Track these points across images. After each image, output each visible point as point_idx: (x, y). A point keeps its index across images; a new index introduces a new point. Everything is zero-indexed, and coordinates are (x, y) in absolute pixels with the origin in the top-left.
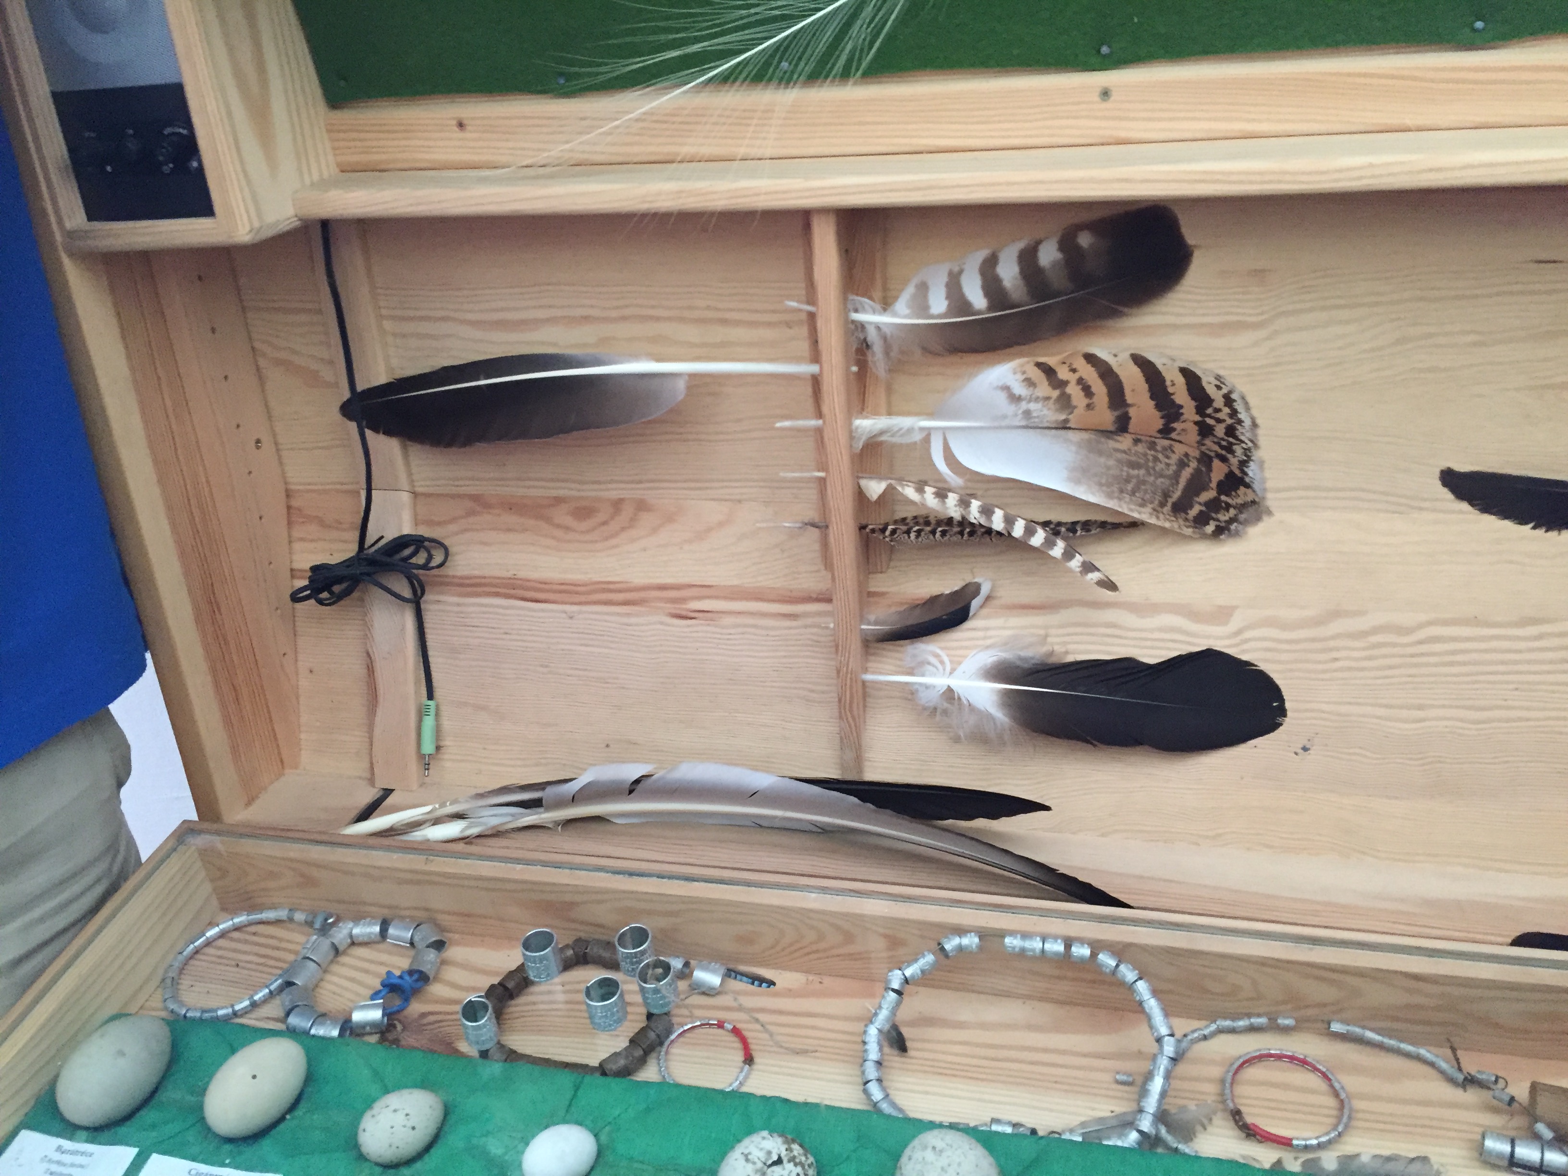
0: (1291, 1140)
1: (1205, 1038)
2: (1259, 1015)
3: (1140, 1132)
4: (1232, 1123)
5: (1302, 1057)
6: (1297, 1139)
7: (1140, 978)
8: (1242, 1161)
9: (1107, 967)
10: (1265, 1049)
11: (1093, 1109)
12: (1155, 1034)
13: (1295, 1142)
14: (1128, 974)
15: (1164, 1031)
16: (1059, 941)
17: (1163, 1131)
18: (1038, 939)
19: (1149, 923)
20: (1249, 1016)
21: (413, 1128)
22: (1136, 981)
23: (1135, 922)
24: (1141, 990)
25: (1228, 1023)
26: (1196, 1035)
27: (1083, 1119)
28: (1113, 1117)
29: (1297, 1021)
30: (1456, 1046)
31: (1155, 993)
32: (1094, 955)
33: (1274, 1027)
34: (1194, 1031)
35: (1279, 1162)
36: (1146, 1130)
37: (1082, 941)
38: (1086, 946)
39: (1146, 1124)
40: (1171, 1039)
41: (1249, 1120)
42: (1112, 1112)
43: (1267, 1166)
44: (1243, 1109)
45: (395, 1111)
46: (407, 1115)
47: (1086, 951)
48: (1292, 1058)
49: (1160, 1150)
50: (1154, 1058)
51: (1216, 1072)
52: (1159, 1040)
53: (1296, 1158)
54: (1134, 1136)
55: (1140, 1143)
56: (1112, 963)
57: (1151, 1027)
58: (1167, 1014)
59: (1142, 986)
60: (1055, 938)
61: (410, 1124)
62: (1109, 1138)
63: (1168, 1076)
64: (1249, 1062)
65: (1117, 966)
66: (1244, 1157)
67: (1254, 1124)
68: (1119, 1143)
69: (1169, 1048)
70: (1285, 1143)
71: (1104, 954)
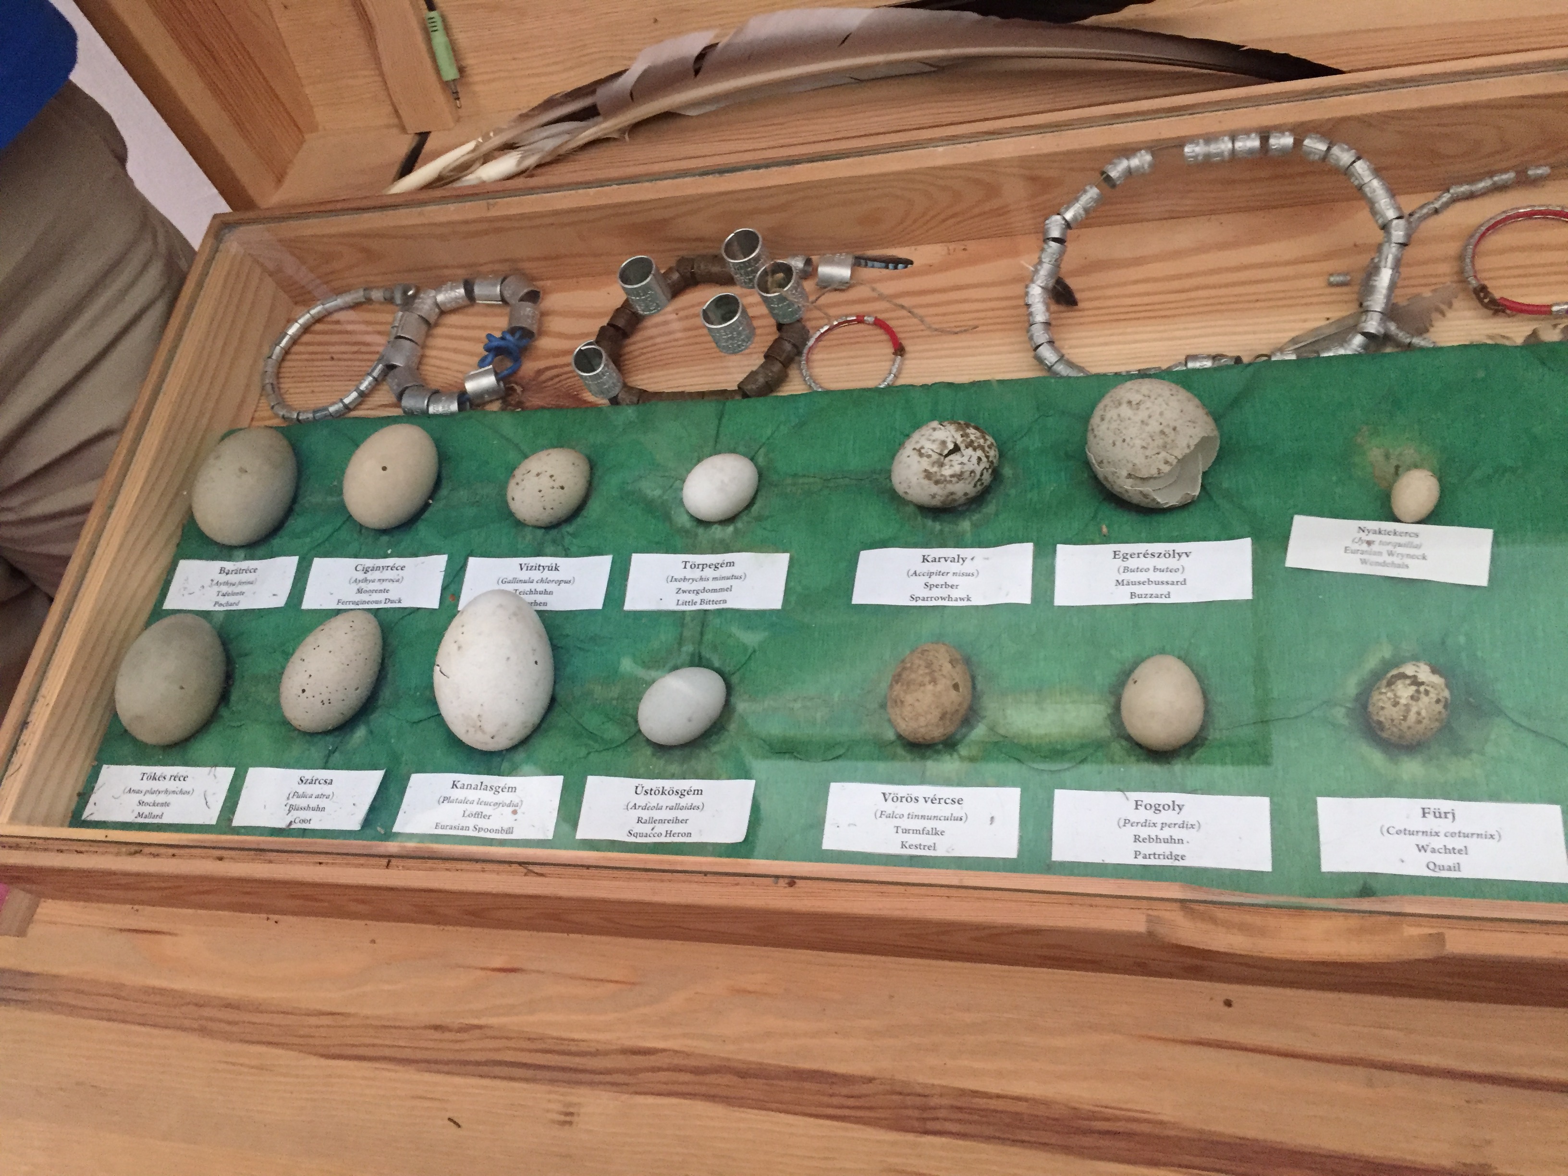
0: (1551, 306)
1: (1436, 211)
2: (1505, 171)
3: (1366, 335)
4: (1476, 303)
5: (1559, 209)
6: (1558, 304)
7: (1359, 158)
8: (1489, 342)
9: (1315, 154)
10: (1512, 209)
11: (1305, 321)
12: (1380, 221)
13: (1555, 308)
14: (1343, 156)
15: (1391, 214)
16: (1253, 135)
17: (1392, 327)
18: (1226, 139)
19: (1366, 87)
20: (1491, 174)
21: (562, 488)
22: (1354, 162)
23: (1348, 90)
24: (1360, 171)
25: (1465, 188)
26: (1425, 211)
27: (1293, 334)
28: (1331, 324)
29: (1553, 167)
31: (1378, 172)
32: (1298, 143)
33: (1524, 181)
34: (1422, 207)
35: (1534, 333)
36: (1373, 331)
37: (1280, 129)
38: (1287, 133)
39: (1373, 325)
40: (1401, 222)
41: (1497, 295)
42: (1328, 319)
43: (1519, 341)
44: (1486, 283)
45: (538, 475)
46: (551, 476)
47: (1288, 140)
48: (1545, 214)
49: (1388, 350)
50: (1379, 248)
51: (1452, 248)
52: (1385, 227)
53: (1555, 326)
54: (1358, 340)
55: (1365, 347)
56: (1323, 147)
57: (1374, 212)
58: (1393, 193)
59: (1361, 167)
60: (1247, 132)
61: (557, 484)
62: (1328, 349)
63: (1397, 265)
64: (1495, 226)
65: (1329, 149)
66: (1490, 337)
67: (1502, 298)
68: (1342, 352)
69: (1398, 233)
70: (1542, 311)
71: (1311, 138)
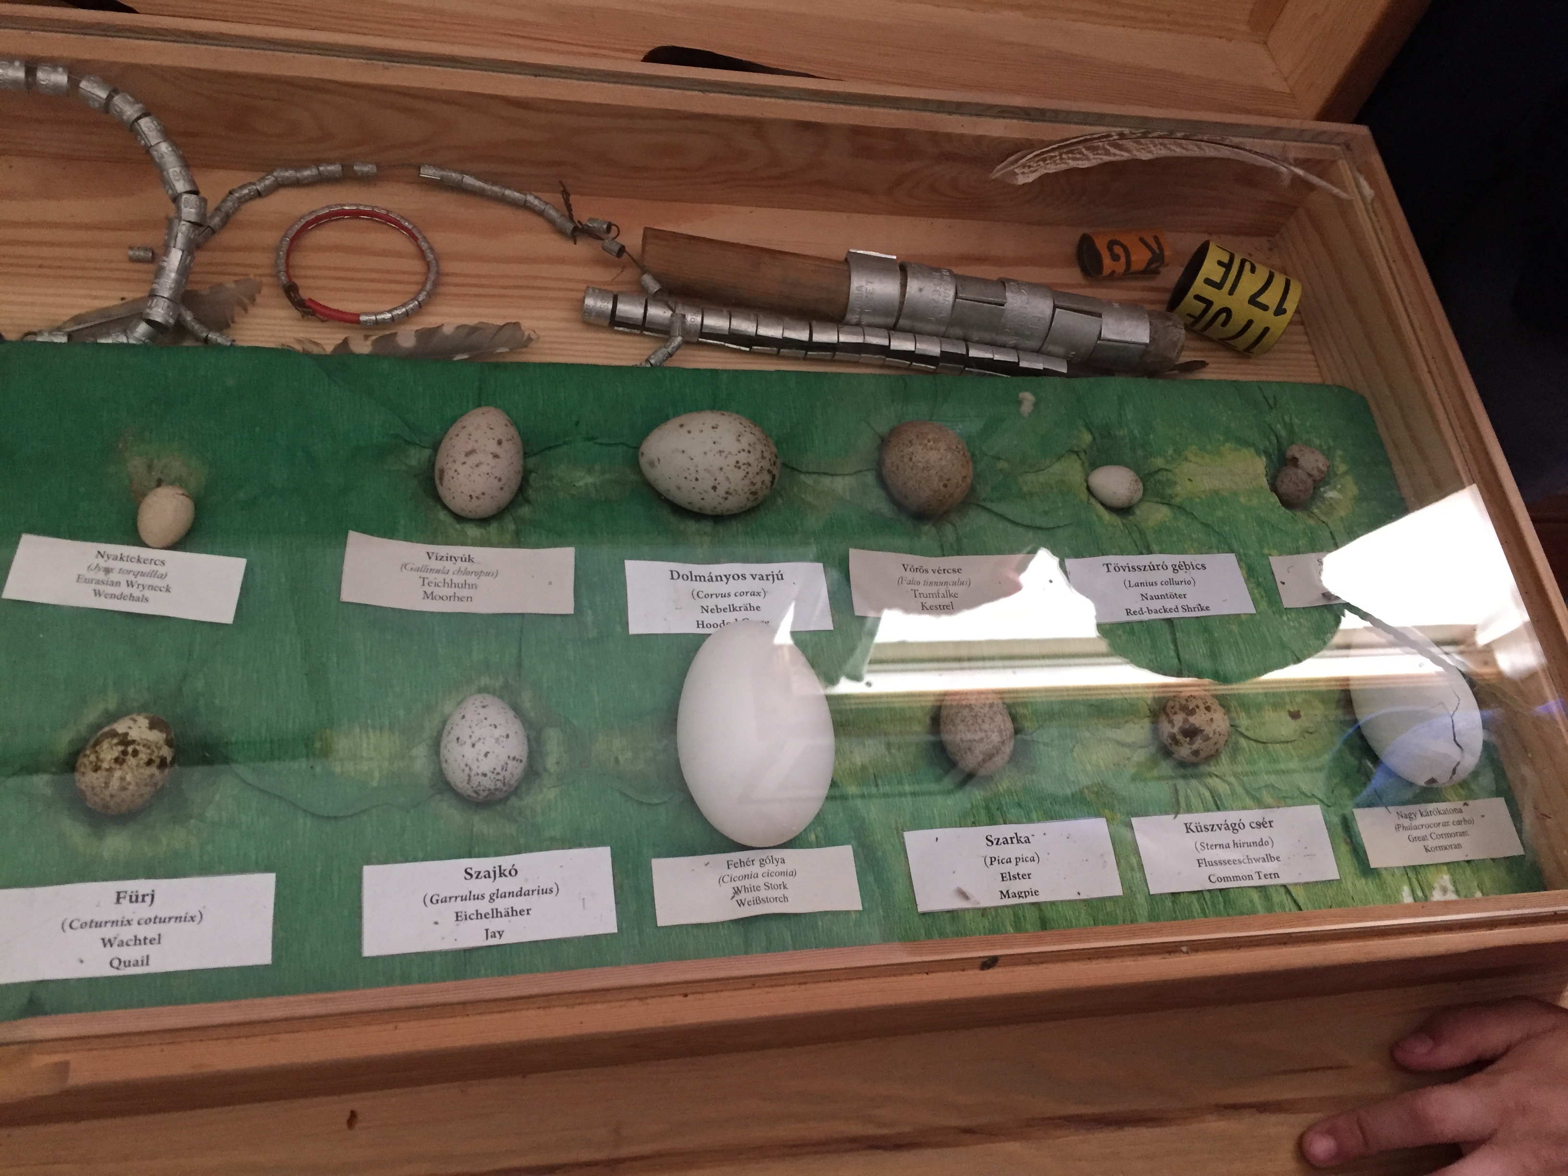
0: (358, 315)
1: (259, 194)
2: (330, 162)
3: (150, 322)
4: (286, 302)
5: (384, 212)
6: (366, 314)
7: (145, 115)
8: (298, 347)
9: (95, 100)
10: (336, 205)
11: (95, 298)
12: (170, 192)
13: (363, 318)
14: (127, 109)
15: (181, 186)
16: (17, 64)
17: (188, 317)
20: (317, 162)
22: (139, 118)
23: (137, 32)
24: (145, 129)
25: (289, 173)
26: (246, 191)
27: (76, 312)
28: (123, 305)
29: (378, 166)
30: (569, 189)
31: (167, 134)
32: (73, 83)
33: (347, 177)
34: (242, 187)
35: (346, 341)
36: (159, 320)
38: (61, 70)
39: (159, 312)
40: (193, 197)
41: (305, 294)
42: (123, 299)
43: (329, 349)
44: (298, 282)
47: (61, 78)
48: (372, 215)
49: (188, 343)
50: (169, 224)
51: (271, 238)
52: (176, 199)
53: (366, 337)
54: (142, 328)
55: (152, 338)
56: (103, 94)
57: (165, 182)
58: (187, 164)
59: (146, 124)
60: (10, 59)
62: (108, 334)
63: (192, 248)
64: (318, 221)
65: (110, 97)
66: (299, 341)
67: (311, 300)
68: (123, 339)
69: (189, 210)
70: (351, 320)
71: (89, 81)
